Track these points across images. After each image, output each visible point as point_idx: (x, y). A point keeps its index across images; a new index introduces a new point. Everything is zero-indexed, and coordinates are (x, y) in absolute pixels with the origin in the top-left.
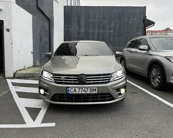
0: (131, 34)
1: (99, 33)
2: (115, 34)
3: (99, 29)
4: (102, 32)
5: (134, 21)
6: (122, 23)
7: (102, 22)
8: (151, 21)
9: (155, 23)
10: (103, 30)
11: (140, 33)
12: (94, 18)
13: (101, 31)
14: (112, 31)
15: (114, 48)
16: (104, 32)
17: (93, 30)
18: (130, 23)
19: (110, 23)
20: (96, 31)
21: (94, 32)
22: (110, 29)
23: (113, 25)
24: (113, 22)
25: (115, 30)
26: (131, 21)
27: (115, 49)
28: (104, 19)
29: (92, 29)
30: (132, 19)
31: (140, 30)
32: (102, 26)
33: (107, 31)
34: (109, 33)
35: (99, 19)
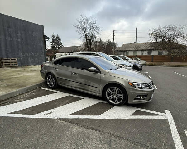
0: (36, 44)
2: (22, 43)
3: (5, 36)
5: (36, 35)
6: (28, 34)
7: (8, 30)
9: (49, 38)
10: (9, 37)
11: (42, 44)
13: (8, 38)
14: (19, 40)
16: (11, 39)
18: (34, 35)
19: (16, 32)
22: (17, 38)
23: (19, 35)
24: (19, 32)
25: (22, 39)
26: (34, 34)
28: (9, 27)
31: (41, 42)
32: (8, 34)
33: (15, 39)
34: (17, 41)
35: (4, 26)
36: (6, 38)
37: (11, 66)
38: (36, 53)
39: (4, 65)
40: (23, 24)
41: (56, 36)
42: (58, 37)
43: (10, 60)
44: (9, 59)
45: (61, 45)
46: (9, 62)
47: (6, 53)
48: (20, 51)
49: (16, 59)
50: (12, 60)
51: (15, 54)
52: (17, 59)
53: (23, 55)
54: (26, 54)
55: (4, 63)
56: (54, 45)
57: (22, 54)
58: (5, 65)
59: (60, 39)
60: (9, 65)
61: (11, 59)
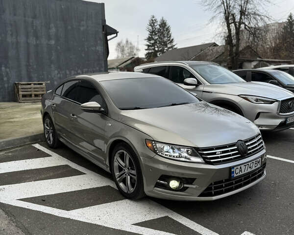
0: (86, 49)
1: (28, 43)
2: (59, 48)
3: (27, 37)
4: (35, 43)
5: (88, 27)
6: (69, 27)
7: (33, 23)
8: (112, 28)
9: (118, 32)
10: (35, 38)
11: (100, 47)
12: (15, 15)
13: (32, 41)
14: (53, 42)
15: (60, 74)
16: (37, 42)
17: (14, 37)
18: (82, 29)
19: (47, 27)
20: (22, 39)
21: (17, 43)
22: (49, 38)
23: (53, 31)
24: (52, 25)
25: (57, 39)
26: (83, 26)
27: (62, 75)
28: (35, 17)
29: (12, 35)
30: (85, 23)
31: (99, 42)
32: (32, 31)
33: (44, 41)
34: (48, 44)
35: (25, 17)
36: (29, 41)
37: (33, 98)
38: (87, 70)
39: (21, 96)
40: (61, 5)
41: (159, 23)
42: (163, 24)
43: (32, 86)
44: (30, 84)
45: (169, 46)
46: (29, 90)
47: (27, 71)
48: (52, 66)
49: (42, 84)
50: (36, 86)
51: (45, 73)
52: (44, 84)
53: (59, 75)
54: (66, 72)
55: (21, 93)
56: (153, 45)
57: (56, 72)
58: (24, 96)
59: (167, 29)
60: (31, 96)
61: (35, 84)
